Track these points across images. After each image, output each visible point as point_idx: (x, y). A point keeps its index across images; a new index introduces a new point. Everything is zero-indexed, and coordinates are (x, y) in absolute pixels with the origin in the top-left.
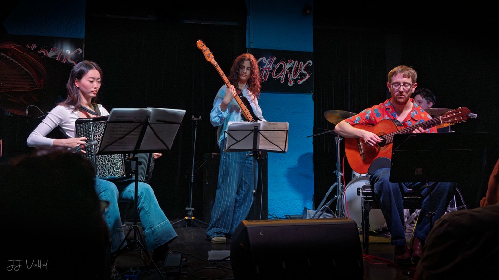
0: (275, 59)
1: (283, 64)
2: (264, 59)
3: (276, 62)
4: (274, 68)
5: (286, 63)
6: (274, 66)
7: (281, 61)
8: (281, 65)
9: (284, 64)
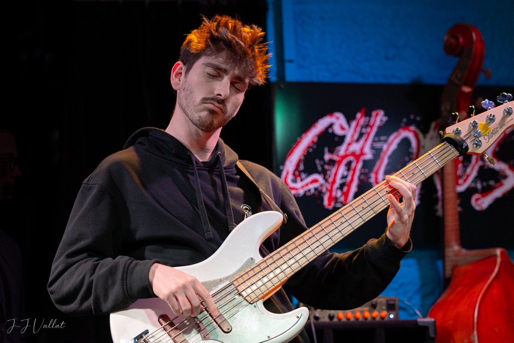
0: (379, 118)
1: (411, 136)
2: (337, 122)
3: (385, 131)
4: (377, 152)
5: (425, 131)
6: (378, 145)
7: (406, 127)
8: (406, 142)
9: (416, 135)
